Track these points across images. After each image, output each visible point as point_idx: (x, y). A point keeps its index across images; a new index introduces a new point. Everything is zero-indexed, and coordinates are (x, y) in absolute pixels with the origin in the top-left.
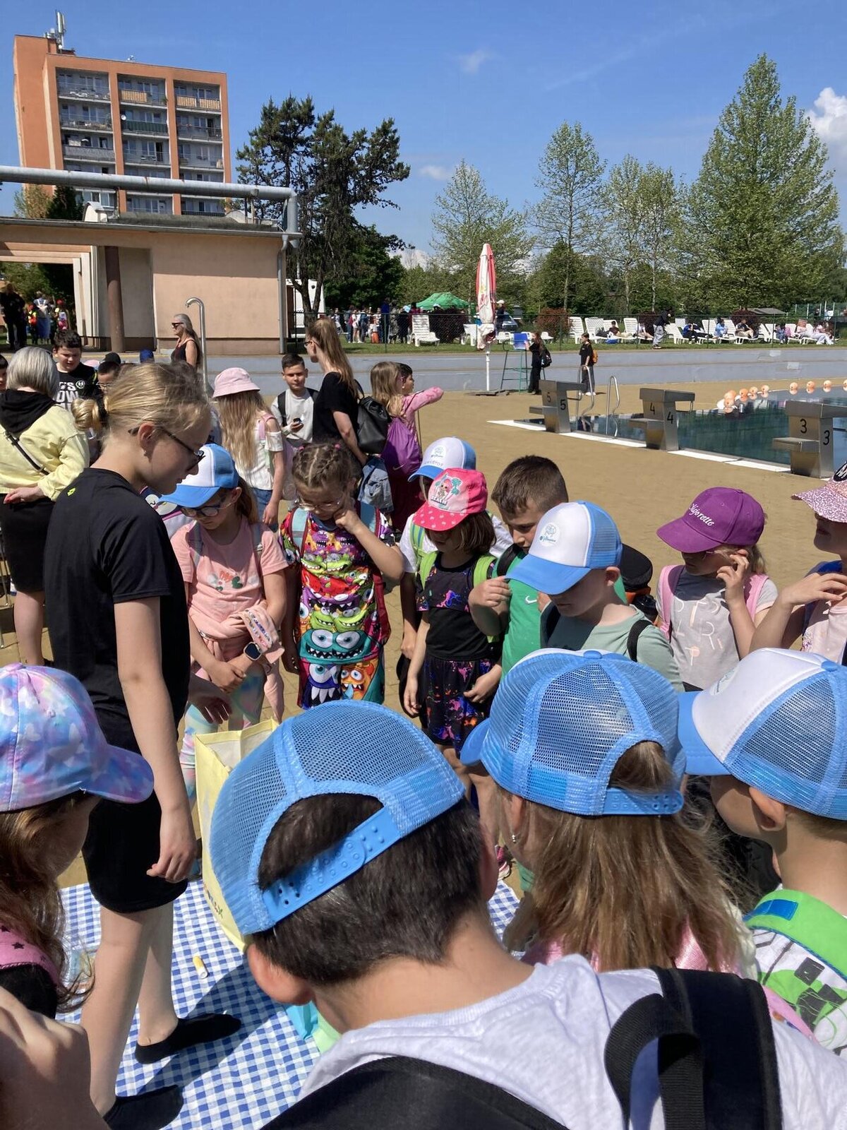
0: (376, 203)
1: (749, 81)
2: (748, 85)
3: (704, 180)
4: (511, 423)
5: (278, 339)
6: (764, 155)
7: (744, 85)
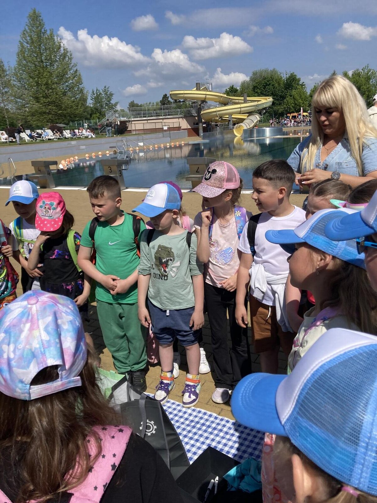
1: (30, 20)
2: (30, 22)
3: (20, 65)
6: (45, 54)
7: (28, 22)
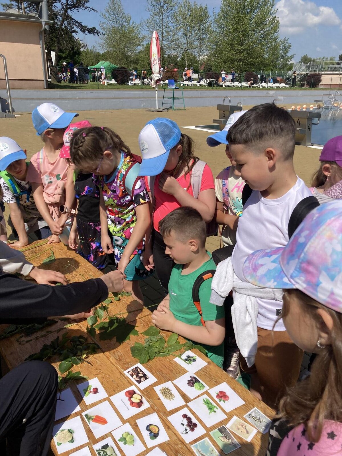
0: (86, 8)
4: (193, 127)
5: (43, 80)
